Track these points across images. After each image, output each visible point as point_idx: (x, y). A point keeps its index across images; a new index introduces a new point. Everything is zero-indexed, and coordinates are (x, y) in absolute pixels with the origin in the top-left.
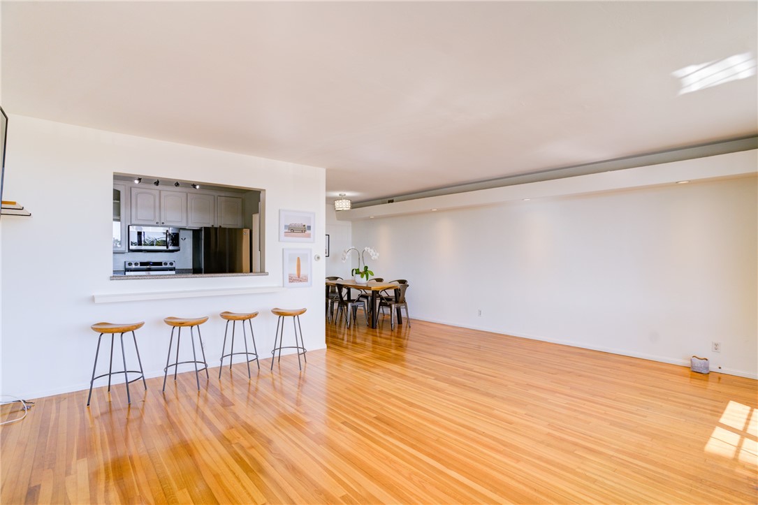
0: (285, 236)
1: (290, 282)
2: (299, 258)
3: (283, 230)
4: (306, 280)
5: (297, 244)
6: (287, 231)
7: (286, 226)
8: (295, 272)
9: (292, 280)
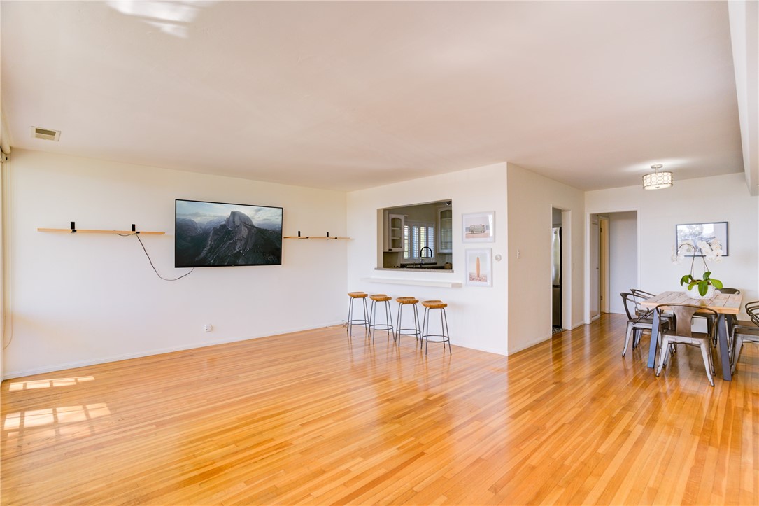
0: (467, 237)
1: (470, 280)
2: (478, 258)
3: (465, 232)
4: (484, 280)
5: (477, 244)
6: (468, 232)
7: (467, 229)
8: (474, 271)
9: (472, 279)
